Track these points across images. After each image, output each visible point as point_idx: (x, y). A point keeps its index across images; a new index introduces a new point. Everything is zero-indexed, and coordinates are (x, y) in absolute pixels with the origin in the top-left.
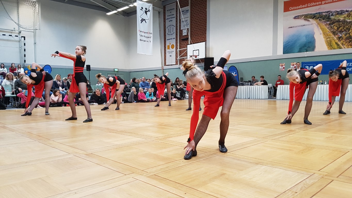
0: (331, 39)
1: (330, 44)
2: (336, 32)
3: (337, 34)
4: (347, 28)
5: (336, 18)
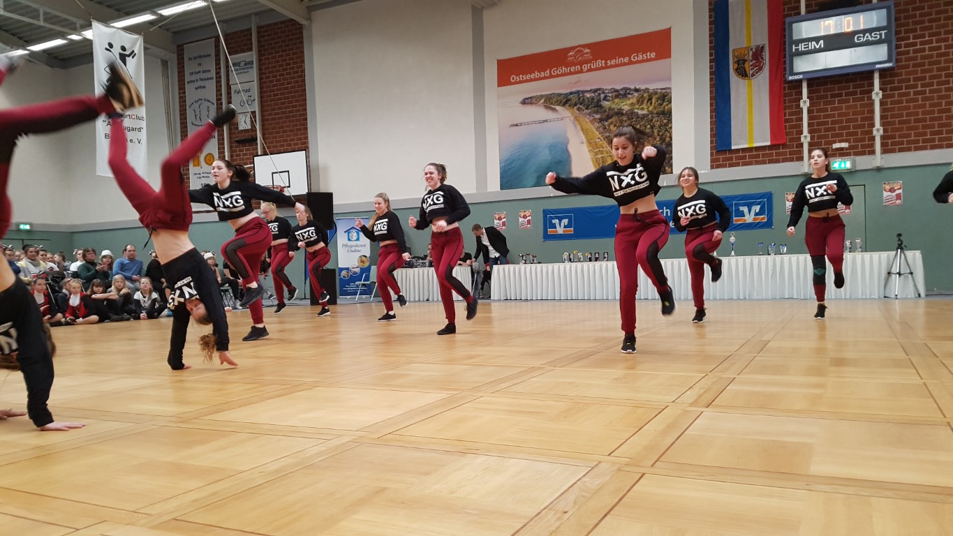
5: (613, 106)
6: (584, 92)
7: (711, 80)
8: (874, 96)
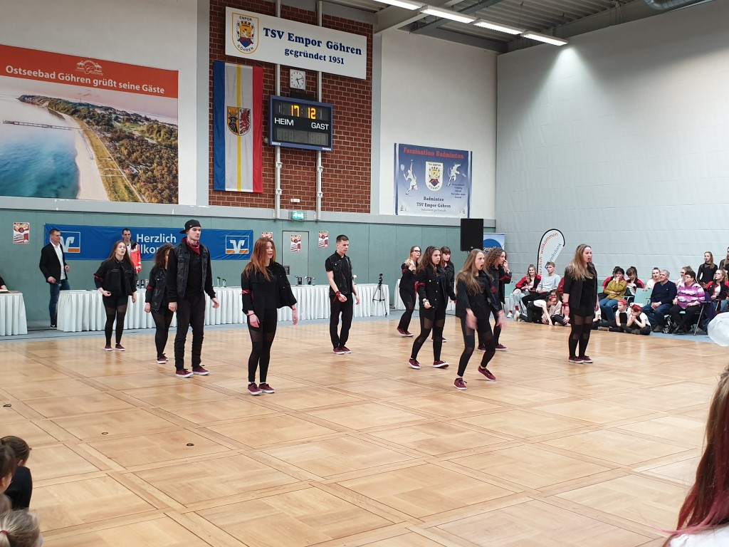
0: (115, 175)
1: (114, 186)
2: (127, 161)
3: (128, 167)
4: (147, 157)
5: (124, 129)
6: (93, 106)
7: (210, 128)
8: (318, 169)
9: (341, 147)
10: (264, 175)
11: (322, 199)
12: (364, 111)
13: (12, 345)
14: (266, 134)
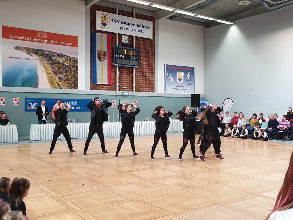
0: (53, 78)
1: (52, 82)
2: (57, 72)
3: (58, 75)
4: (65, 71)
5: (56, 60)
6: (44, 51)
7: (90, 59)
8: (134, 75)
9: (143, 66)
10: (112, 78)
11: (135, 87)
12: (152, 52)
13: (12, 146)
14: (113, 61)
